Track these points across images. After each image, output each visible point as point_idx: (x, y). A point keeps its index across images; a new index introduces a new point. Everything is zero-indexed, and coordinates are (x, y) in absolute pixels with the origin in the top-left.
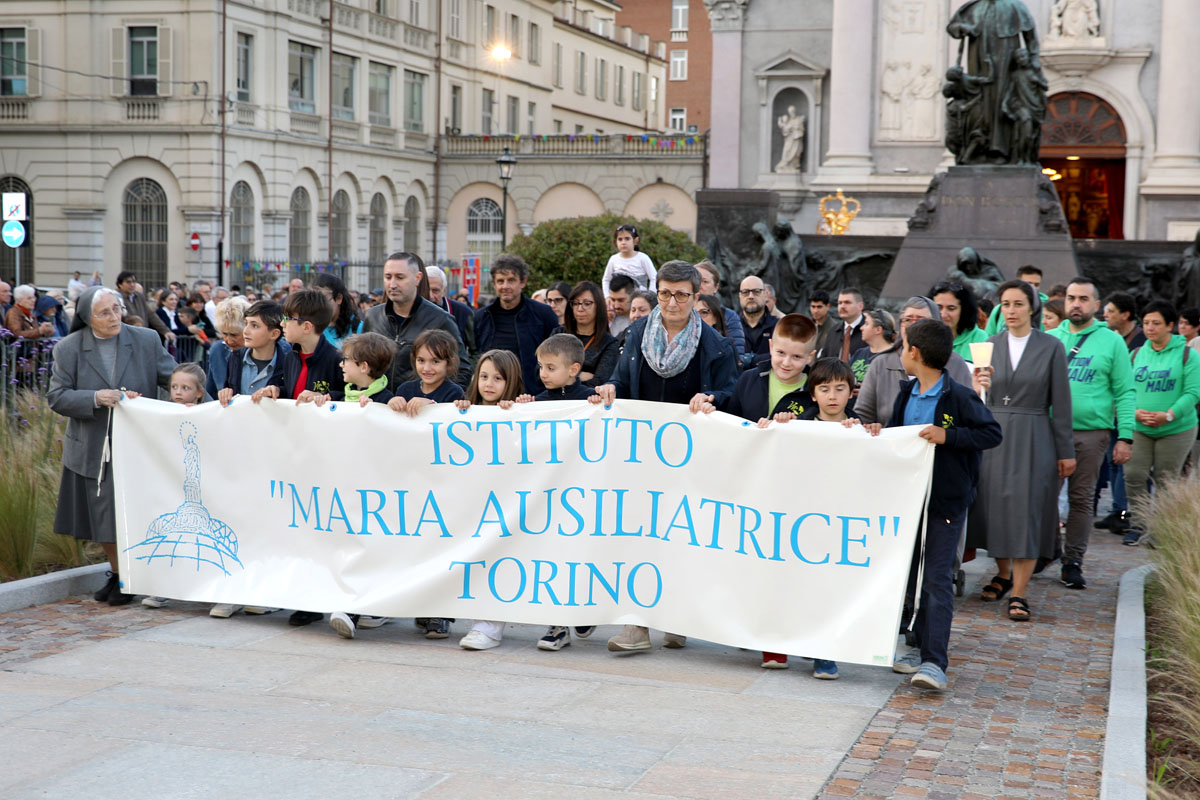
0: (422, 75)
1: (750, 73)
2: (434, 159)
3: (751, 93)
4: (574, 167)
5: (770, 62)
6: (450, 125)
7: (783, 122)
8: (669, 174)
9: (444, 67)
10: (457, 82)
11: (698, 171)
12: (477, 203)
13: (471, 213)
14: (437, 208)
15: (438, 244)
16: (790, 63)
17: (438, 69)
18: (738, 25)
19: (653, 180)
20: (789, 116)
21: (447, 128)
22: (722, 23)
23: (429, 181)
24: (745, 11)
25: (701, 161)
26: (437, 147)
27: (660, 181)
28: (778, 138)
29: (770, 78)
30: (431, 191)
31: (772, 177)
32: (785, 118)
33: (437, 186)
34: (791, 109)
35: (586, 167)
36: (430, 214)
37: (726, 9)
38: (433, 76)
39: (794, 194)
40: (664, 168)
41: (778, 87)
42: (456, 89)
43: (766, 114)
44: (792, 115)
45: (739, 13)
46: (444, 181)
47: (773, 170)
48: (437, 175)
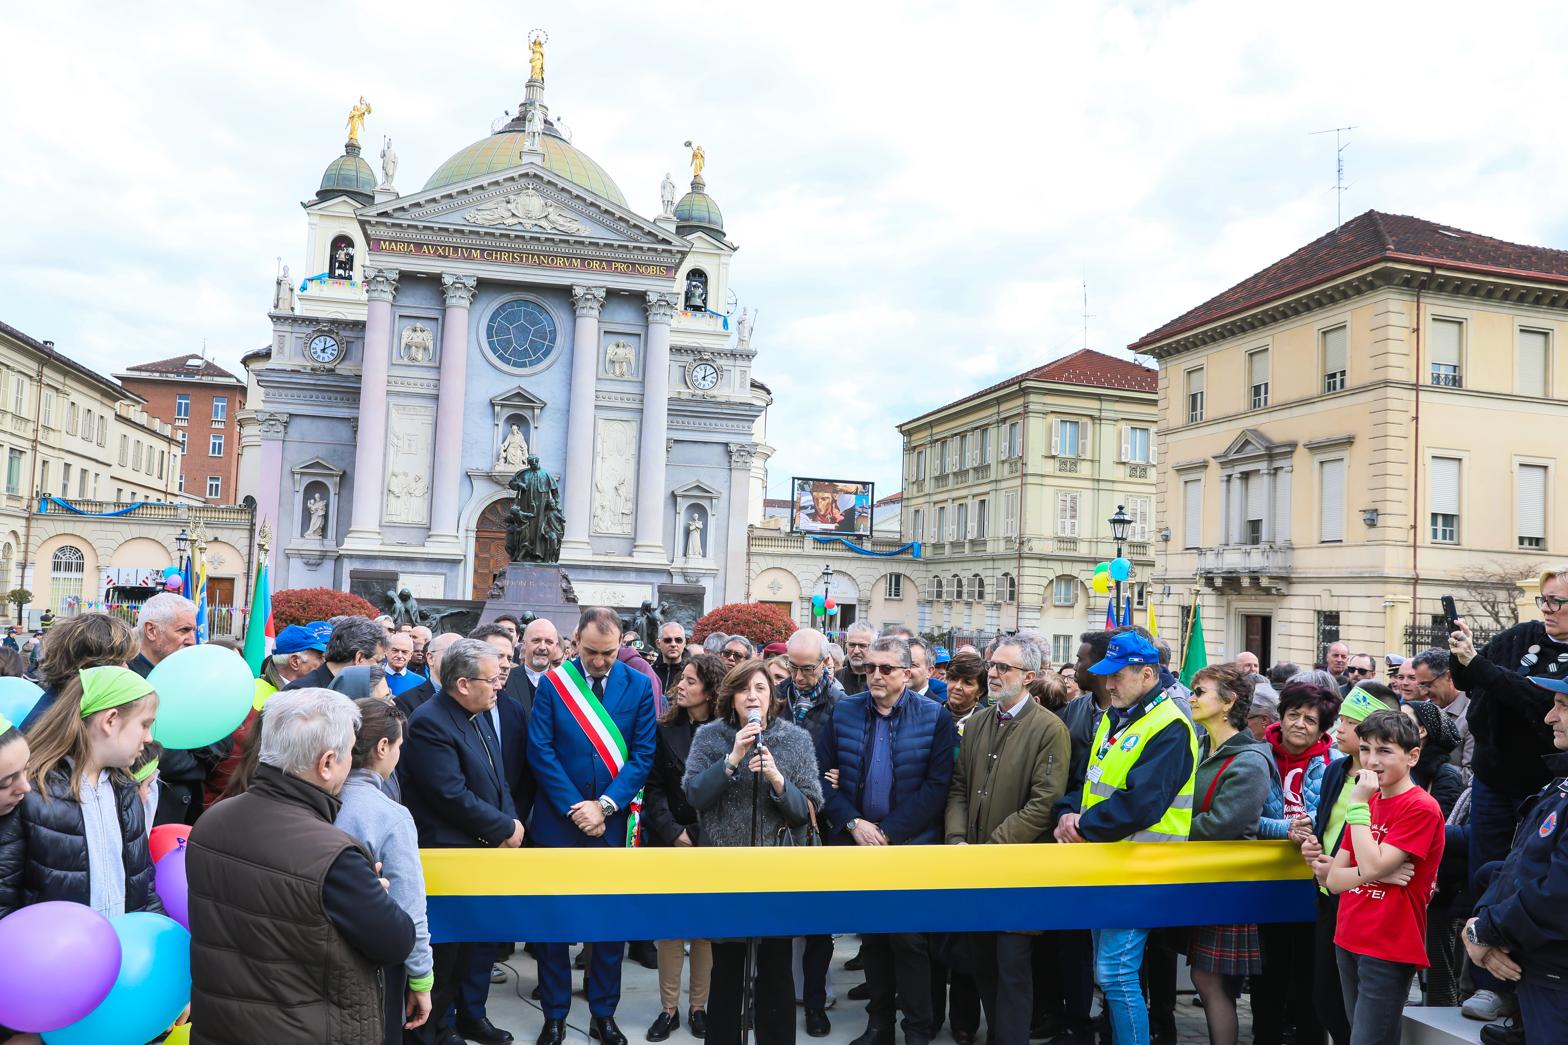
0: (21, 452)
1: (287, 468)
2: (27, 516)
3: (288, 482)
4: (147, 527)
5: (303, 462)
6: (39, 489)
7: (311, 504)
8: (223, 535)
9: (39, 448)
10: (46, 458)
11: (246, 534)
12: (62, 549)
13: (56, 556)
14: (26, 552)
15: (25, 579)
16: (317, 465)
17: (34, 449)
18: (281, 436)
19: (212, 539)
20: (315, 500)
21: (37, 492)
22: (269, 434)
23: (21, 532)
24: (285, 427)
25: (249, 527)
26: (29, 506)
27: (216, 539)
28: (307, 515)
29: (302, 474)
30: (22, 539)
31: (302, 540)
32: (312, 501)
33: (27, 536)
34: (317, 496)
35: (158, 527)
36: (22, 555)
37: (272, 425)
38: (29, 453)
39: (318, 553)
40: (220, 531)
41: (307, 480)
42: (45, 463)
43: (299, 498)
44: (318, 499)
45: (282, 428)
46: (33, 531)
47: (302, 536)
48: (28, 527)
